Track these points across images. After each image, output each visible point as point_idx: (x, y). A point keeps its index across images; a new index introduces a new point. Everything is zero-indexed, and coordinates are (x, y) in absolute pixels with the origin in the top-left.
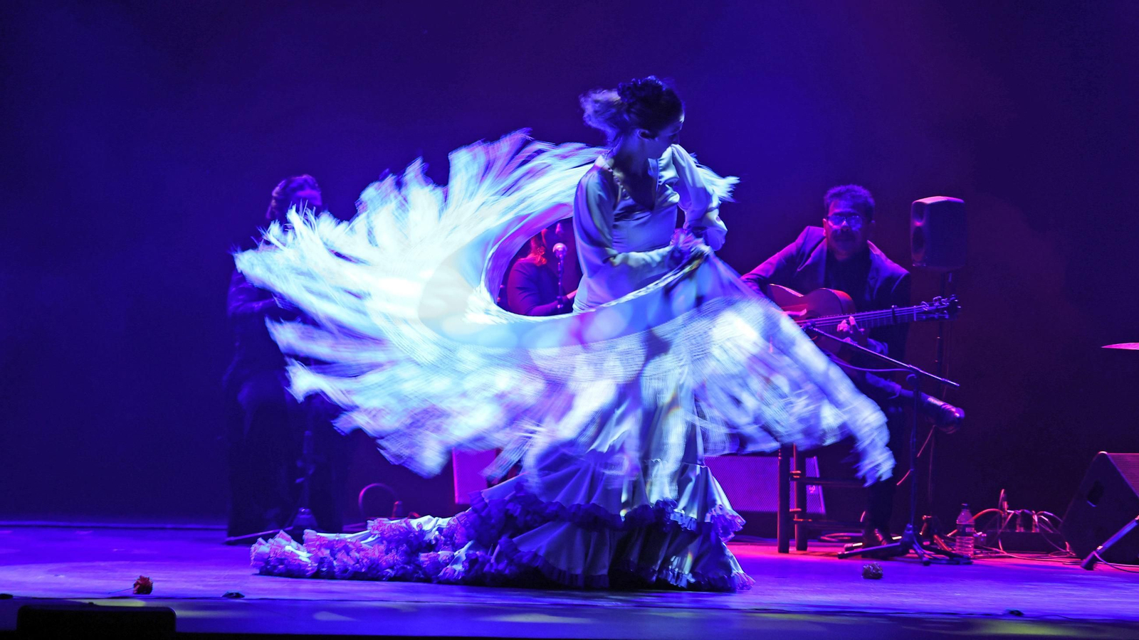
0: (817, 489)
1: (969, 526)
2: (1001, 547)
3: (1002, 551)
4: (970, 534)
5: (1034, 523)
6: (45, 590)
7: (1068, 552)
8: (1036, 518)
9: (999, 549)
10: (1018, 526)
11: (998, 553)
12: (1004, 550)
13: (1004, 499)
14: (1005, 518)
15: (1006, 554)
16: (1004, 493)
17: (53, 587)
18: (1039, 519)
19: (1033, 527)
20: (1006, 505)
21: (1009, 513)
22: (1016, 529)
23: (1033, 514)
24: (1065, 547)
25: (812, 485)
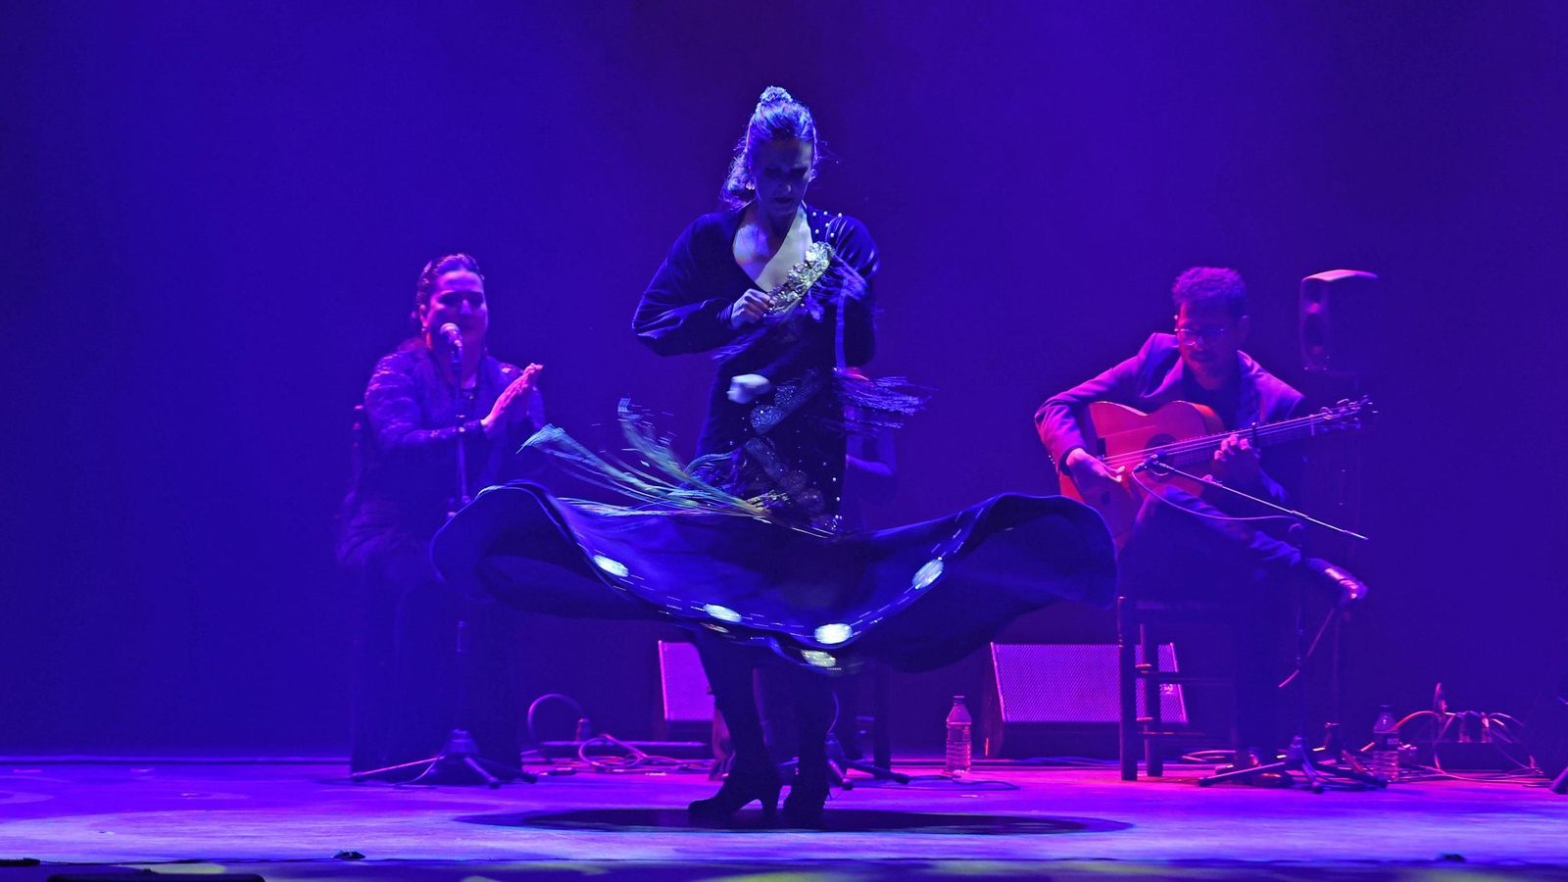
0: (1176, 689)
1: (1392, 736)
2: (1438, 765)
3: (1439, 770)
4: (1394, 748)
5: (1484, 730)
6: (85, 853)
7: (1534, 770)
8: (1486, 722)
9: (1435, 766)
10: (1461, 735)
11: (1434, 772)
12: (1442, 768)
13: (1441, 697)
14: (1444, 724)
15: (1445, 774)
16: (1442, 687)
17: (97, 847)
18: (1491, 723)
19: (1484, 736)
20: (1444, 706)
21: (1449, 716)
22: (1458, 738)
23: (1483, 717)
24: (1528, 763)
25: (1168, 683)
